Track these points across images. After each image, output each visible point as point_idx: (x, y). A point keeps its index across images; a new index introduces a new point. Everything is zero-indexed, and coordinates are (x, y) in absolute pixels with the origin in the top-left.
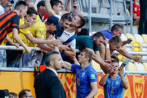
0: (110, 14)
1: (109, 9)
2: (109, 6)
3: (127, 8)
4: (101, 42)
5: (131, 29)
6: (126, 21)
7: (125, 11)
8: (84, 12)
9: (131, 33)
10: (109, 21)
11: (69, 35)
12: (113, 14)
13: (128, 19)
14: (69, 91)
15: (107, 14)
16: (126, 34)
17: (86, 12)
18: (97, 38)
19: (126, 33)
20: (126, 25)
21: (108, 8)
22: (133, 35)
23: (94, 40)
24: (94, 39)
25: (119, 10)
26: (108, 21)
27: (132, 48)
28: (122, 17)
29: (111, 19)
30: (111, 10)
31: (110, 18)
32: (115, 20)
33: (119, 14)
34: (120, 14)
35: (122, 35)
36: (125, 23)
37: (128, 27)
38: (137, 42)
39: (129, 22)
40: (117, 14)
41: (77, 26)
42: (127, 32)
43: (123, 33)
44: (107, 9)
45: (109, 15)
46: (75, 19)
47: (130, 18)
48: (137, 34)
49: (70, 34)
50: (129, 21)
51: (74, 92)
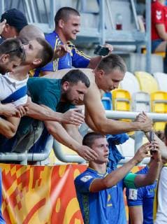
0: (100, 27)
1: (98, 17)
2: (96, 9)
3: (138, 14)
4: (81, 93)
5: (148, 61)
6: (137, 43)
7: (133, 20)
8: (40, 22)
9: (148, 70)
10: (98, 43)
11: (14, 85)
12: (107, 27)
13: (140, 39)
14: (7, 204)
15: (93, 27)
16: (136, 73)
17: (44, 22)
18: (71, 85)
19: (136, 70)
20: (136, 51)
21: (96, 14)
22: (153, 75)
23: (64, 90)
24: (65, 88)
25: (120, 17)
26: (94, 44)
27: (150, 103)
28: (127, 34)
29: (102, 39)
30: (101, 18)
31: (100, 36)
32: (110, 40)
33: (119, 27)
34: (123, 27)
35: (127, 74)
36: (133, 47)
37: (140, 57)
38: (162, 90)
39: (143, 46)
40: (114, 27)
41: (35, 63)
42: (139, 69)
43: (129, 71)
44: (92, 16)
45: (96, 30)
46: (30, 47)
47: (146, 35)
48: (160, 72)
49: (17, 82)
50: (142, 42)
51: (17, 206)
